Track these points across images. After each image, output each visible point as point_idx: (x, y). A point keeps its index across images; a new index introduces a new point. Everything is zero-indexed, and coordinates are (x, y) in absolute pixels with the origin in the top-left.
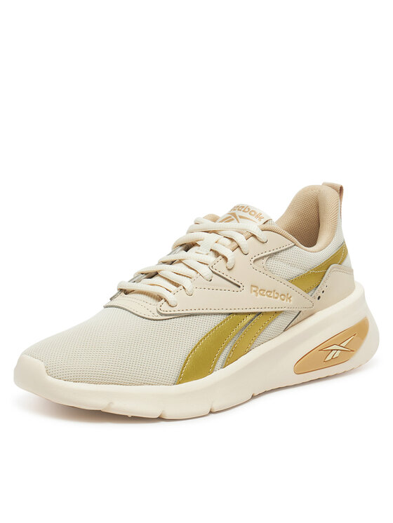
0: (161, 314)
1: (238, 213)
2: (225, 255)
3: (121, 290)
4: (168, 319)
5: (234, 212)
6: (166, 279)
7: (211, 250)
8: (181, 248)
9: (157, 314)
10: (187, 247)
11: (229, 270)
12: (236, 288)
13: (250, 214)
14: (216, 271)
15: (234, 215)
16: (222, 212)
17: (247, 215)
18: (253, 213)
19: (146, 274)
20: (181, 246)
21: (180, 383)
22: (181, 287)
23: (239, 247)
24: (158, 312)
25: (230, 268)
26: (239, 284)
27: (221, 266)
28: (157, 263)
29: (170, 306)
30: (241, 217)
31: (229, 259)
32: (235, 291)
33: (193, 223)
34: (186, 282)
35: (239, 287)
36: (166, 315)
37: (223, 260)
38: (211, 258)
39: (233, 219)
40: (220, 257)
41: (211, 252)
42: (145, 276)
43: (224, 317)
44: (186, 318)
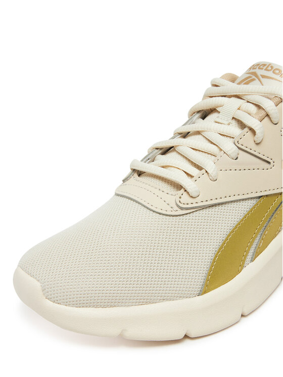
0: (182, 209)
1: (260, 72)
2: (253, 127)
3: (134, 170)
4: (190, 213)
5: (254, 71)
6: (184, 156)
7: (233, 118)
8: (198, 115)
9: (176, 208)
10: (205, 114)
11: (257, 144)
12: (266, 165)
13: (274, 72)
14: (243, 147)
15: (255, 74)
16: (240, 71)
17: (270, 74)
18: (277, 72)
19: (161, 149)
20: (198, 112)
21: (205, 292)
22: (203, 171)
23: (267, 115)
24: (178, 206)
25: (258, 142)
26: (268, 160)
27: (248, 141)
28: (172, 135)
29: (192, 197)
30: (263, 77)
31: (257, 132)
32: (265, 168)
33: (210, 86)
34: (208, 163)
35: (269, 163)
36: (187, 209)
37: (250, 133)
38: (235, 130)
39: (253, 80)
40: (246, 129)
41: (234, 122)
42: (160, 152)
43: (254, 202)
44: (211, 209)
